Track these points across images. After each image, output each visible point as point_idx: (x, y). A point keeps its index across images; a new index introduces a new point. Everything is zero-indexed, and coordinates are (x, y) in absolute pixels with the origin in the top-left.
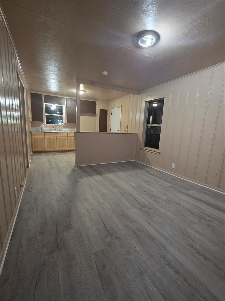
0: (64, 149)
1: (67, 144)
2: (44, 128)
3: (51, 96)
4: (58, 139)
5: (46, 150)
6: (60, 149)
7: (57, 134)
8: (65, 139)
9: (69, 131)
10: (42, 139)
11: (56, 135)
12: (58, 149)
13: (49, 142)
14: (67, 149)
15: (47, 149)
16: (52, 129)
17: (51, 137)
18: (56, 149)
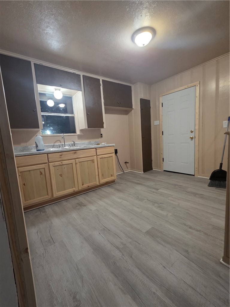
0: (91, 184)
1: (97, 174)
2: (42, 142)
3: (53, 68)
4: (78, 165)
5: (55, 196)
6: (86, 186)
7: (75, 153)
8: (93, 162)
9: (90, 143)
10: (42, 171)
11: (75, 156)
12: (80, 189)
13: (61, 175)
14: (98, 183)
15: (56, 194)
16: (57, 144)
17: (64, 162)
18: (76, 189)
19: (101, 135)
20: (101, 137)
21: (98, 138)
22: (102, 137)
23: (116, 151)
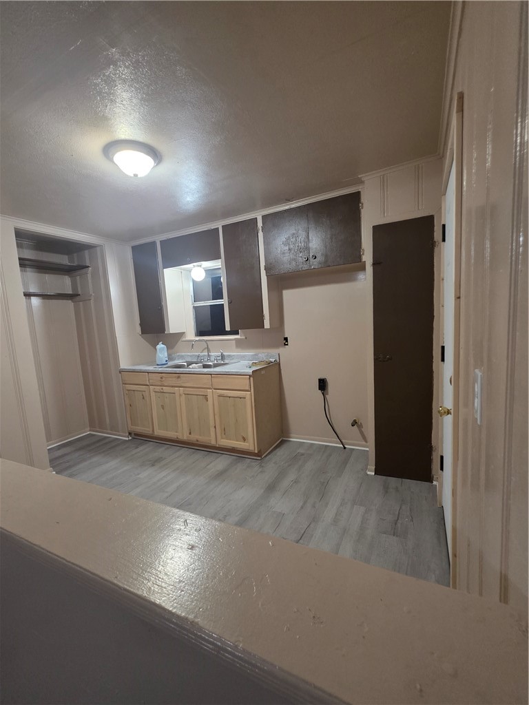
0: (203, 439)
4: (183, 399)
6: (194, 437)
10: (144, 394)
11: (179, 383)
12: (186, 438)
13: (163, 407)
15: (157, 431)
17: (166, 389)
18: (180, 436)
19: (286, 339)
20: (285, 345)
21: (276, 346)
22: (287, 345)
23: (323, 384)
